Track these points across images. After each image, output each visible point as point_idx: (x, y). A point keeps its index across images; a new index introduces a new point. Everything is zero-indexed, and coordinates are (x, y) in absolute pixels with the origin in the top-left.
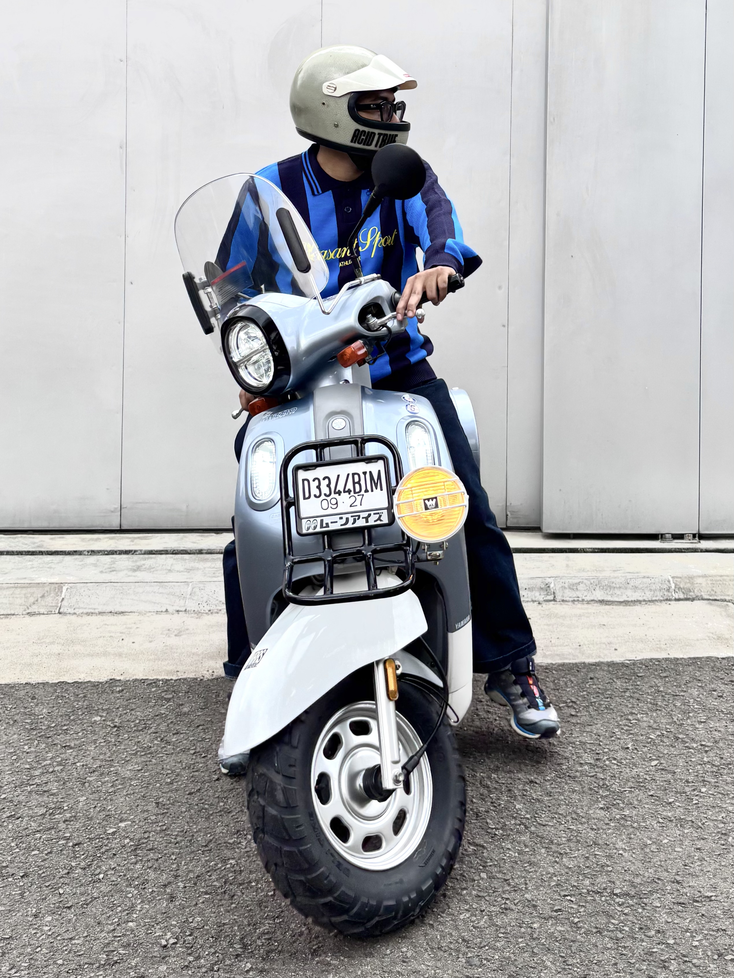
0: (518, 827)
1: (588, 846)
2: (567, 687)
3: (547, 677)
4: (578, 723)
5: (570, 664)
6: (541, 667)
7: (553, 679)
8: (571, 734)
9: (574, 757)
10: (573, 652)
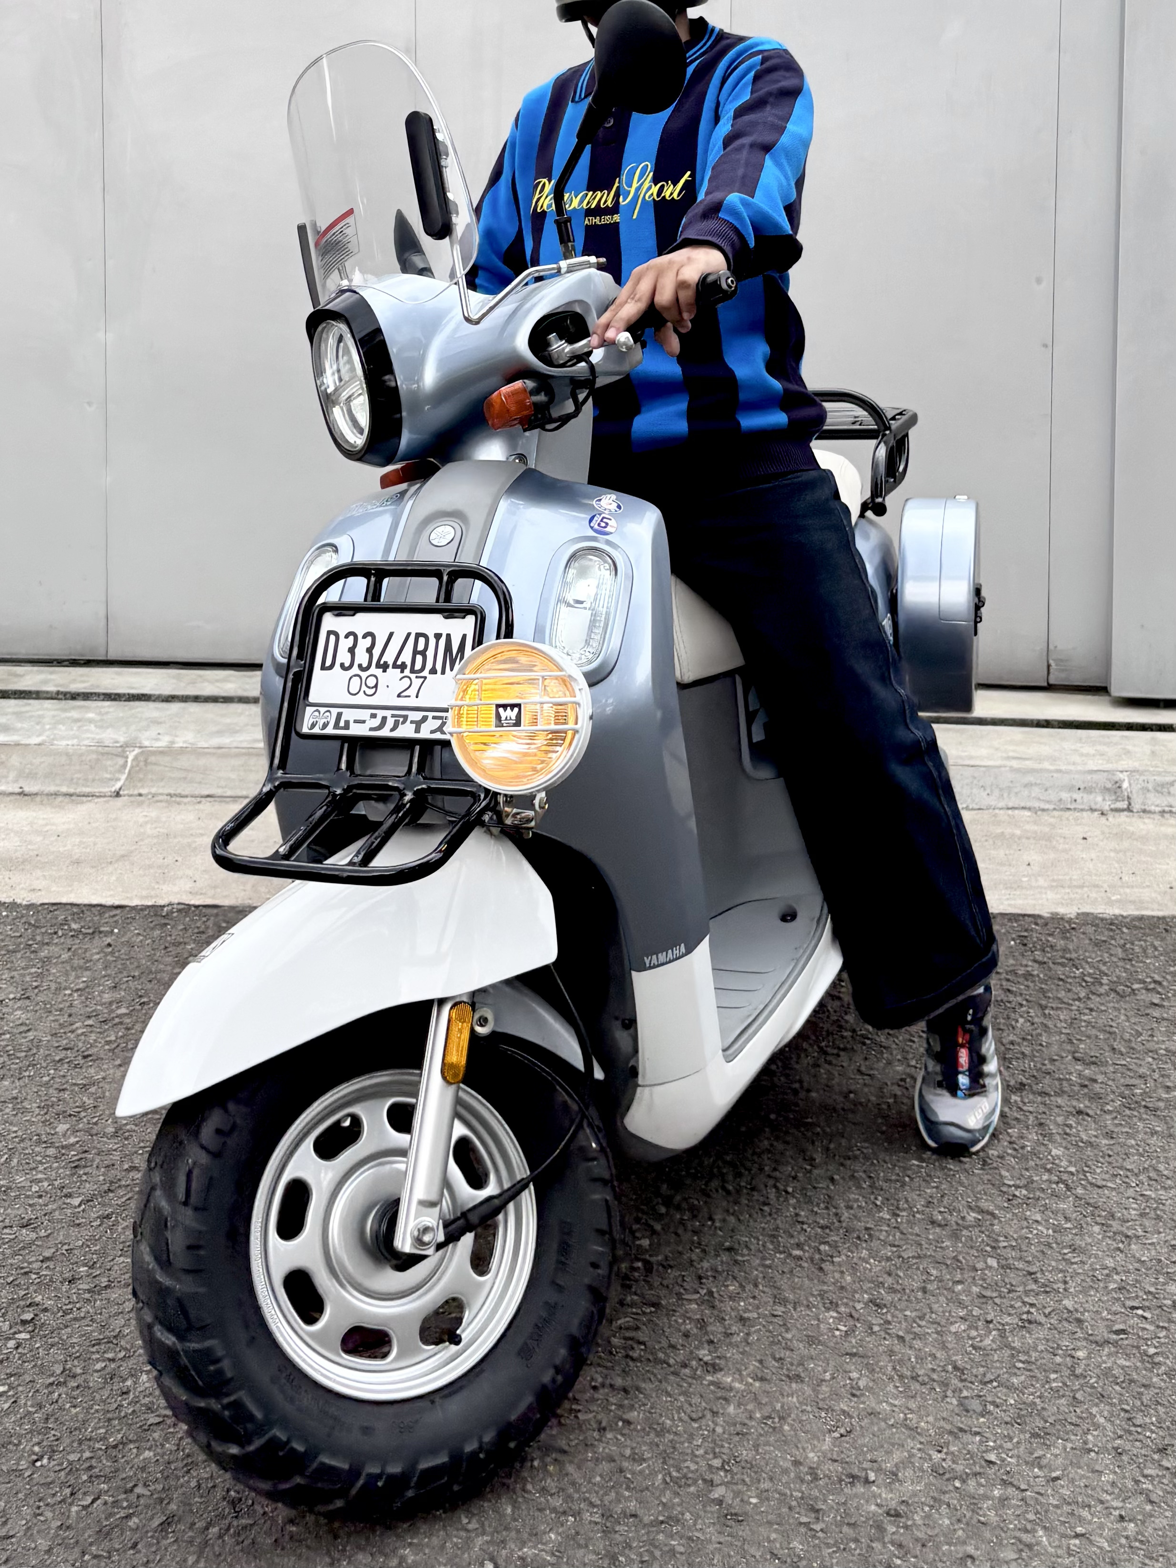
0: (1054, 1186)
2: (1147, 957)
3: (1113, 938)
4: (1163, 1019)
5: (1153, 917)
6: (1102, 919)
7: (1122, 942)
8: (1152, 1036)
9: (1156, 1076)
10: (1159, 898)
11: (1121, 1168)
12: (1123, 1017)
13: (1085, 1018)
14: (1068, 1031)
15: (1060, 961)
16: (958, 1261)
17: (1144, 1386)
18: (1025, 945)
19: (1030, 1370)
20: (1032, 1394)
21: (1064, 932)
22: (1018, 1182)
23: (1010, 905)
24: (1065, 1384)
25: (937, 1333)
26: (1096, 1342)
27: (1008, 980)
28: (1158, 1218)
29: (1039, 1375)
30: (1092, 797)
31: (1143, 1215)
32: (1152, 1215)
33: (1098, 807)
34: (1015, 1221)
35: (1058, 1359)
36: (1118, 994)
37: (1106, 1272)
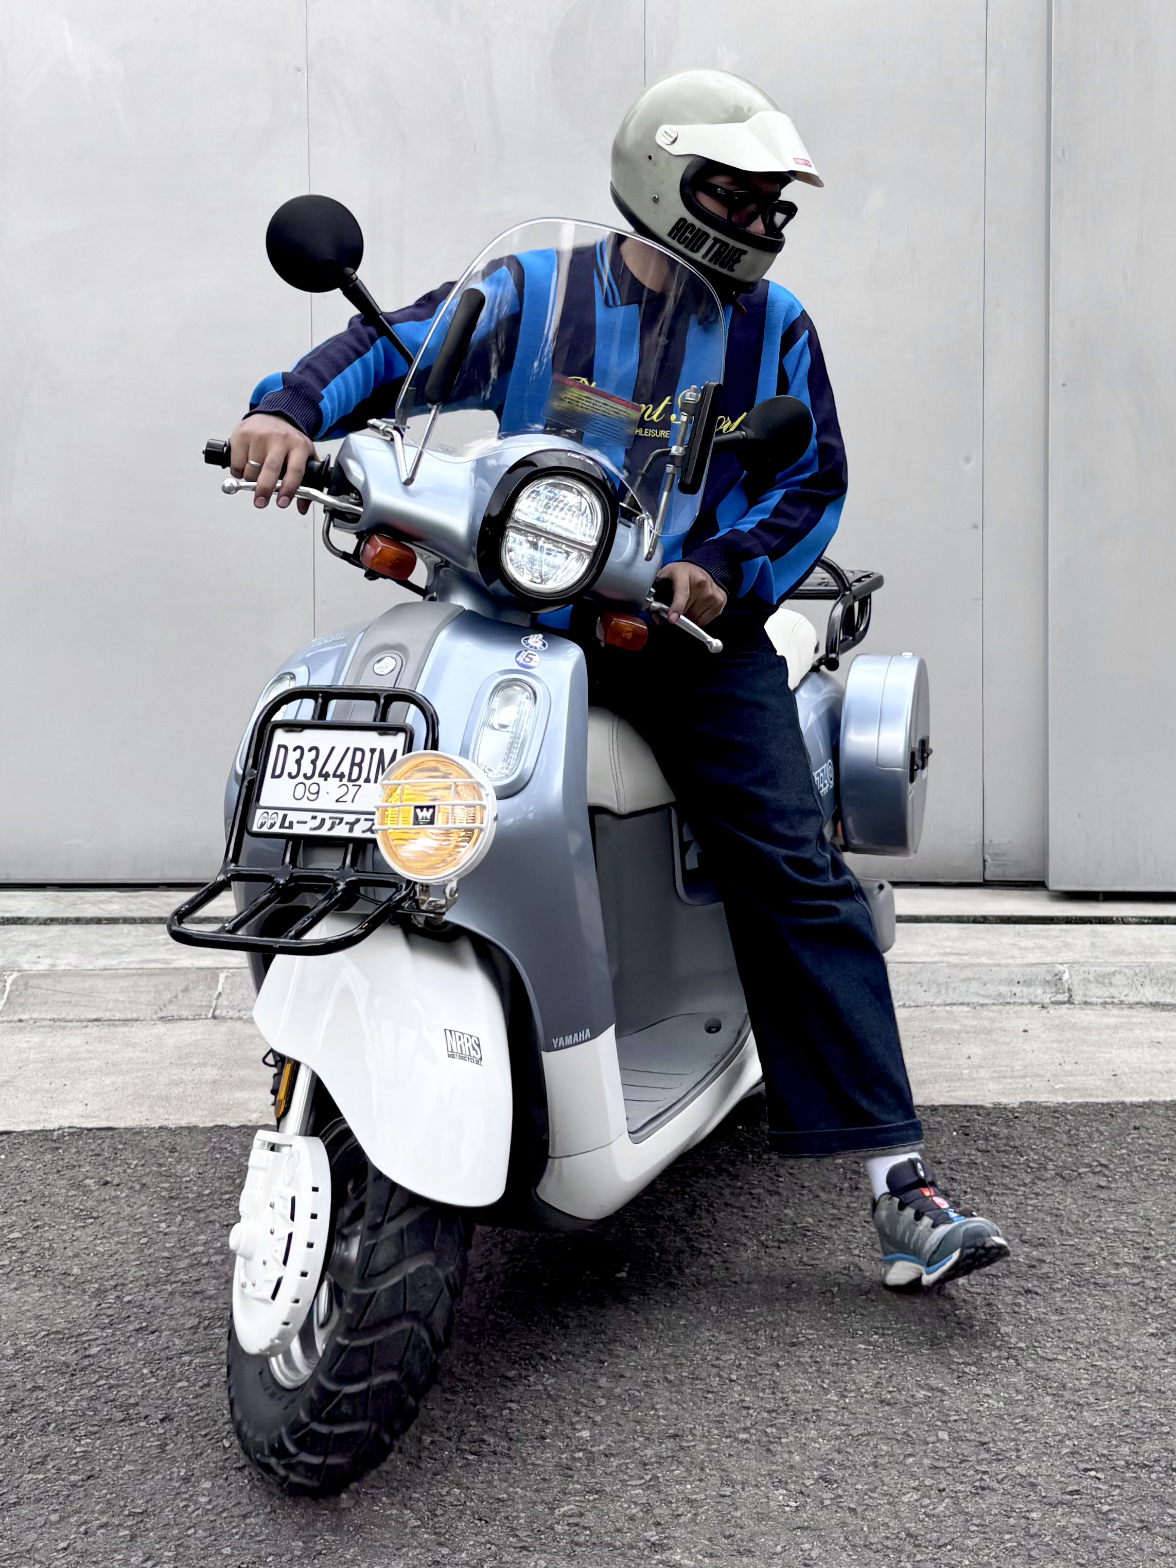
0: (1004, 1362)
1: (1128, 1393)
2: (1093, 1142)
3: (1057, 1125)
4: (1111, 1200)
5: (1098, 1104)
6: (1046, 1108)
7: (1067, 1128)
8: (1100, 1216)
9: (1105, 1254)
10: (1103, 1085)
11: (1071, 1341)
12: (1069, 1200)
13: (1032, 1202)
14: (1014, 1215)
15: (1004, 1148)
16: (909, 1436)
17: (1098, 1541)
18: (967, 1135)
19: (985, 1533)
20: (988, 1555)
21: (1007, 1120)
22: (968, 1359)
23: (950, 1097)
24: (1020, 1544)
25: (890, 1503)
26: (1050, 1504)
27: (951, 1169)
28: (1110, 1386)
29: (993, 1537)
30: (1031, 990)
31: (1094, 1384)
32: (1104, 1383)
33: (1037, 1000)
34: (966, 1396)
35: (1012, 1521)
36: (1064, 1178)
37: (1058, 1438)
